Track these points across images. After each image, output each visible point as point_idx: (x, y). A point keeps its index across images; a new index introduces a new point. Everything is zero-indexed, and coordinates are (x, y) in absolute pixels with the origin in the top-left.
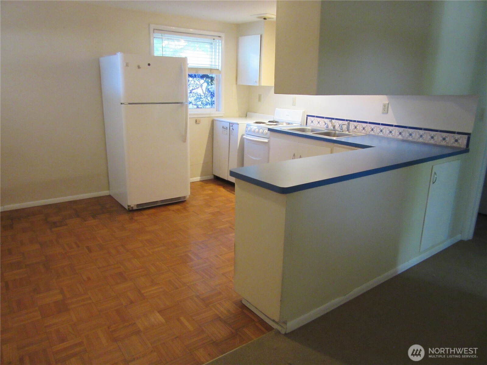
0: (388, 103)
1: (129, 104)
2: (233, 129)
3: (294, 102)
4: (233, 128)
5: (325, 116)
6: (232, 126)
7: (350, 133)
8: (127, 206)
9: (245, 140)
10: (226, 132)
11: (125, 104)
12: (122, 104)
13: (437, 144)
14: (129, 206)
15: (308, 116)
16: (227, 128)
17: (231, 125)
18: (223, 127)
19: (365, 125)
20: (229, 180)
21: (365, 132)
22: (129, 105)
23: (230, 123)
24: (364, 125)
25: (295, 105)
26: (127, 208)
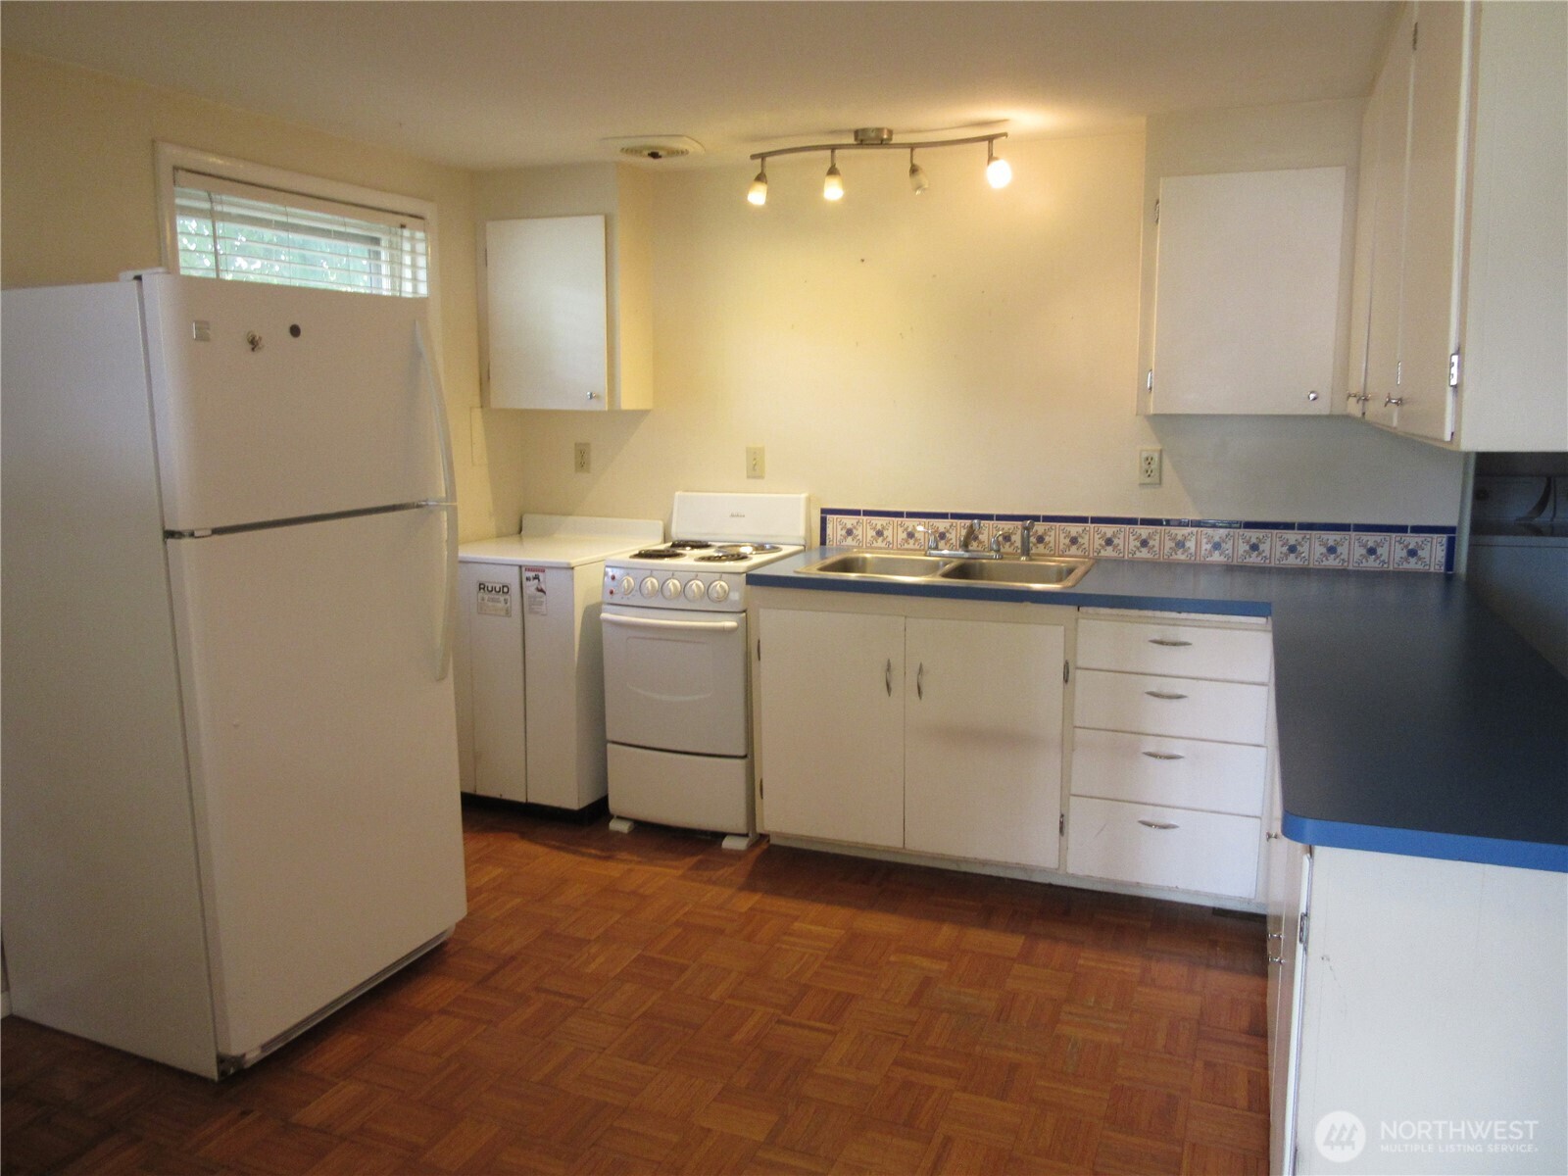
0: (1161, 451)
1: (217, 531)
2: (541, 591)
3: (755, 465)
4: (543, 587)
5: (905, 509)
6: (536, 578)
7: (1031, 560)
8: (214, 1061)
9: (606, 630)
10: (501, 605)
11: (196, 534)
12: (170, 534)
13: (1351, 567)
14: (221, 1060)
15: (825, 512)
16: (504, 589)
17: (531, 574)
18: (482, 587)
19: (1080, 530)
20: (531, 800)
21: (1080, 553)
22: (216, 537)
23: (520, 567)
24: (1074, 529)
25: (761, 477)
26: (212, 1072)
